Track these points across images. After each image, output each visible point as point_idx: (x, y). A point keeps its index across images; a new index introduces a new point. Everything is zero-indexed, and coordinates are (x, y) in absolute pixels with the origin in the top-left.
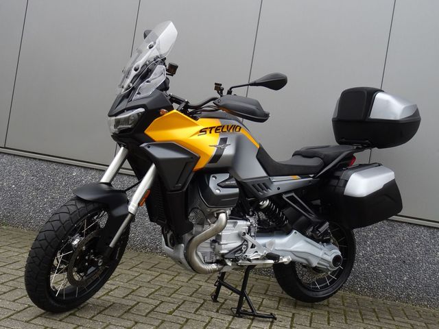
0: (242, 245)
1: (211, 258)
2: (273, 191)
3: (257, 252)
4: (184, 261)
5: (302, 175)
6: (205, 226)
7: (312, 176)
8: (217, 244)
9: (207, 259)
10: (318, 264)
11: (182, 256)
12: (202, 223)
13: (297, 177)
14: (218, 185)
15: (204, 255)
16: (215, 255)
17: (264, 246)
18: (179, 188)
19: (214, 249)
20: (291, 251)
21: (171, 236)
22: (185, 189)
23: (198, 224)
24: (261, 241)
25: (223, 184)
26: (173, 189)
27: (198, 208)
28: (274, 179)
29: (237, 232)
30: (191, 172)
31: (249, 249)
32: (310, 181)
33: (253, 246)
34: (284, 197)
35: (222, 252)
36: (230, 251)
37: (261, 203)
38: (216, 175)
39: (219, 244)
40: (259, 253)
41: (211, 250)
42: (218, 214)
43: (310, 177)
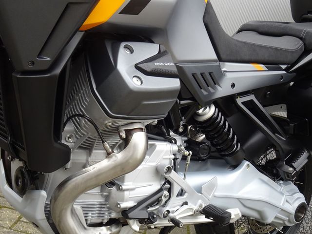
0: (161, 190)
1: (101, 214)
2: (223, 90)
3: (186, 203)
4: (45, 224)
5: (271, 64)
6: (94, 151)
7: (284, 67)
8: (114, 189)
9: (93, 218)
10: (276, 218)
11: (40, 215)
12: (88, 148)
13: (262, 67)
14: (137, 67)
15: (87, 209)
16: (109, 209)
17: (199, 190)
18: (45, 67)
19: (107, 198)
20: (238, 199)
21: (20, 170)
22: (58, 71)
23: (80, 147)
24: (194, 180)
25: (148, 67)
26: (30, 67)
27: (83, 116)
28: (227, 67)
29: (154, 164)
30: (77, 30)
31: (174, 198)
32: (282, 76)
33: (181, 193)
34: (240, 101)
35: (124, 205)
36: (140, 203)
37: (200, 111)
38: (131, 44)
39: (119, 188)
40: (190, 205)
41: (101, 200)
42: (129, 133)
43: (281, 69)
